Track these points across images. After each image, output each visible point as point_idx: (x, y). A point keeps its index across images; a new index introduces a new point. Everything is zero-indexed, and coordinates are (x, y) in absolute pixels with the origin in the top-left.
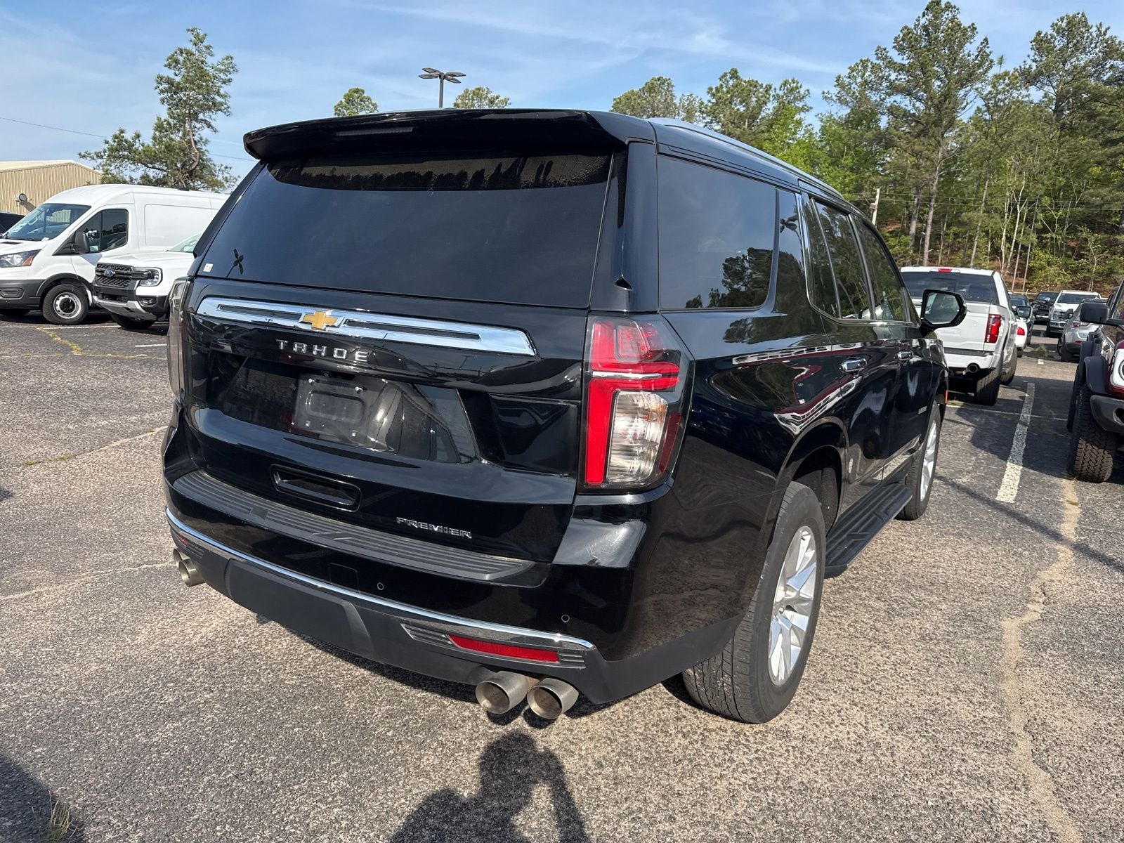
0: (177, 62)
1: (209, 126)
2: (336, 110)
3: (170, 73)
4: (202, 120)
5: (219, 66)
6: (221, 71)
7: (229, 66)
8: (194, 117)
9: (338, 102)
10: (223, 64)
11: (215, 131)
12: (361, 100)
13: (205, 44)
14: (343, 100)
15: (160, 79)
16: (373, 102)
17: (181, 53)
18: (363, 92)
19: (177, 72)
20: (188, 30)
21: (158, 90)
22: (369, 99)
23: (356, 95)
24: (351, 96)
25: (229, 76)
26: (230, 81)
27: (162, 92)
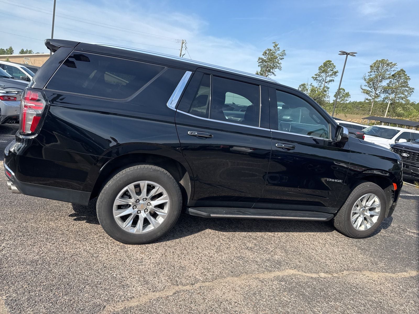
0: (266, 53)
1: (273, 74)
2: (319, 68)
3: (263, 57)
4: (271, 72)
5: (280, 54)
6: (280, 55)
7: (283, 54)
8: (269, 71)
9: (320, 66)
10: (282, 53)
11: (275, 75)
12: (330, 65)
13: (277, 47)
14: (323, 65)
15: (260, 58)
16: (334, 65)
17: (268, 50)
18: (331, 61)
19: (266, 57)
20: (273, 43)
21: (258, 62)
22: (333, 64)
23: (328, 63)
24: (326, 63)
25: (283, 57)
26: (283, 58)
27: (259, 63)
